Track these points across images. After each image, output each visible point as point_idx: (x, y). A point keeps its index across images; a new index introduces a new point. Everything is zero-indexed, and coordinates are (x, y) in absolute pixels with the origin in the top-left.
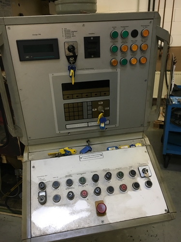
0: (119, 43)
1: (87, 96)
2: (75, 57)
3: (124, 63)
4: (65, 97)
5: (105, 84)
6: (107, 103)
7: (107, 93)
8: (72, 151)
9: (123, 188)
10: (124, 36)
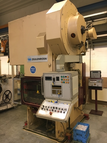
0: (63, 78)
1: (57, 89)
2: (55, 80)
3: (64, 82)
4: (53, 88)
5: (60, 87)
6: (61, 91)
7: (61, 89)
8: (53, 102)
9: (58, 112)
10: (64, 77)
